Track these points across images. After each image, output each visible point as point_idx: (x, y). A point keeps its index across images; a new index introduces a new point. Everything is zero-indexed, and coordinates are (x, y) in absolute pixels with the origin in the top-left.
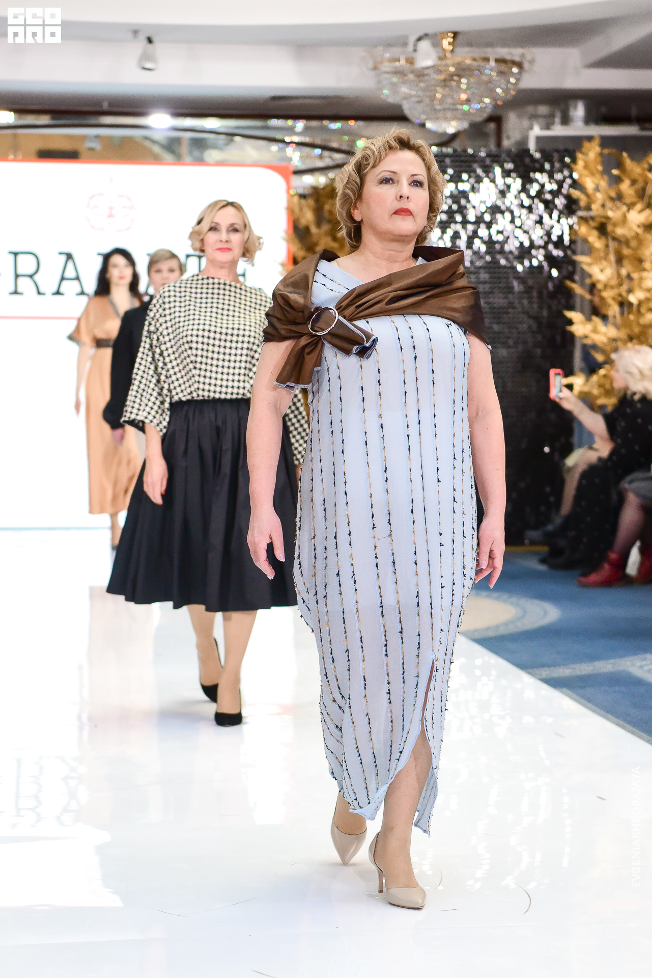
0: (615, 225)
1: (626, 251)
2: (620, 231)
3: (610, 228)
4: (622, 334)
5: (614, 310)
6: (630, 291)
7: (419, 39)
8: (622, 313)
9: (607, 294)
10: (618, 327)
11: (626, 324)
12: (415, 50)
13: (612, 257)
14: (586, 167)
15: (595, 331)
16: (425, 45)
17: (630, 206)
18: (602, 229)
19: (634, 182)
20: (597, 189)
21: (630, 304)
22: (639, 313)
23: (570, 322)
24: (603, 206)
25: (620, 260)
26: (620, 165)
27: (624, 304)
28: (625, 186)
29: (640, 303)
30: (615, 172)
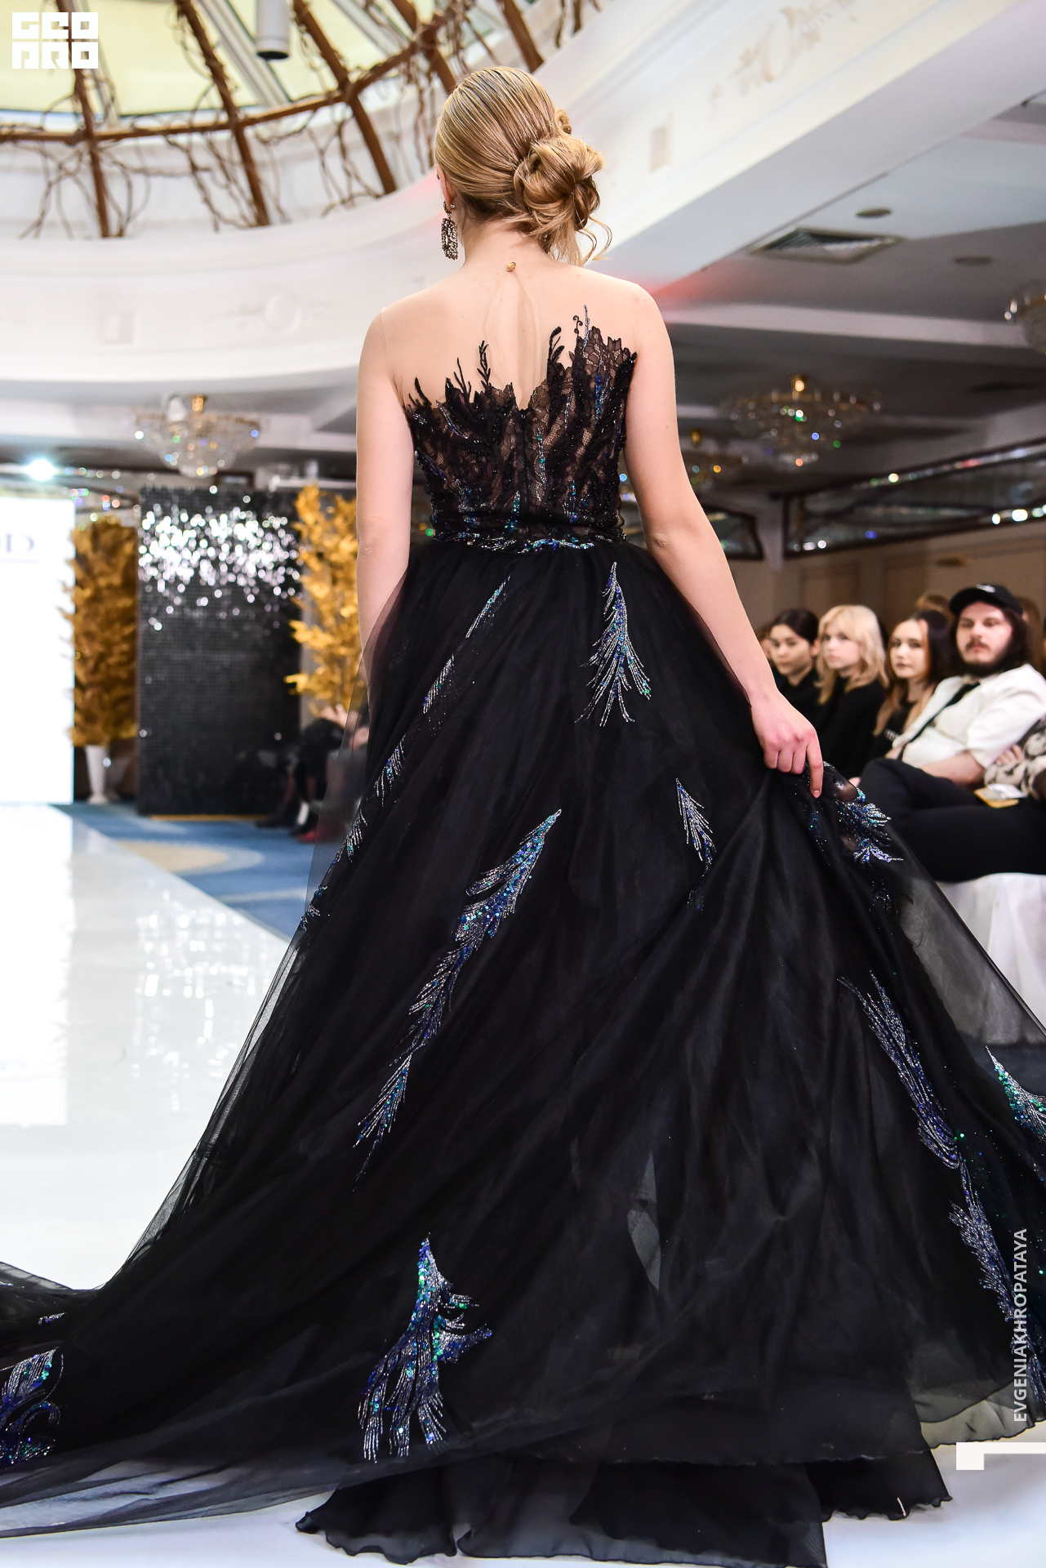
0: (331, 552)
1: (340, 574)
2: (334, 557)
3: (326, 555)
4: (338, 640)
5: (330, 621)
6: (343, 605)
7: (173, 397)
8: (338, 625)
9: (325, 608)
10: (332, 634)
11: (340, 632)
12: (168, 407)
13: (328, 579)
14: (307, 504)
15: (315, 637)
16: (176, 404)
17: (343, 537)
18: (320, 556)
19: (346, 519)
20: (316, 523)
21: (342, 618)
22: (350, 625)
23: (294, 630)
24: (321, 537)
25: (334, 581)
26: (335, 505)
27: (339, 618)
28: (339, 522)
29: (352, 617)
30: (331, 510)
